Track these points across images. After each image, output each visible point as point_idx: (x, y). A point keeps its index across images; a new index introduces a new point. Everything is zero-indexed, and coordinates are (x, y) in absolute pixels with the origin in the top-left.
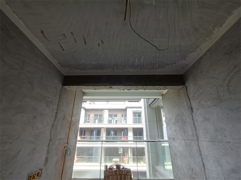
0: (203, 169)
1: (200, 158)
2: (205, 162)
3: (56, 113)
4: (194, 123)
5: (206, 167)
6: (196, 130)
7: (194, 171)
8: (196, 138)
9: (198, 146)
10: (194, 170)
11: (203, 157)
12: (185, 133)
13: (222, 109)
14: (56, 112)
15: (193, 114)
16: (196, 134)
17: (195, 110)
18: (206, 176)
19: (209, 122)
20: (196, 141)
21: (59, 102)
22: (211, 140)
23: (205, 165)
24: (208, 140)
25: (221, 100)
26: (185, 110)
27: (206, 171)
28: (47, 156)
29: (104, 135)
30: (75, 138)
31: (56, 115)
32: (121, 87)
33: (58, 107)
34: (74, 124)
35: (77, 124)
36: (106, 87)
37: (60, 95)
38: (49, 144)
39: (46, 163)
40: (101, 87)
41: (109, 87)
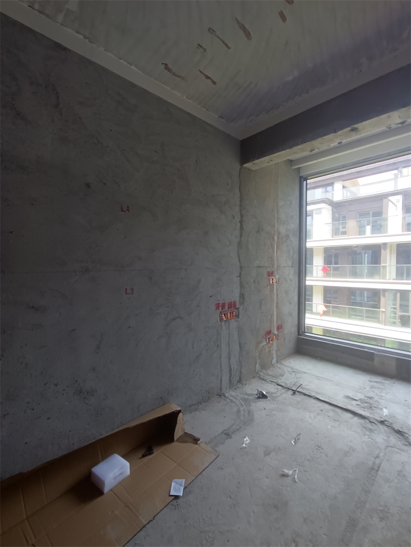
3: (240, 222)
14: (239, 220)
21: (241, 201)
28: (241, 291)
29: (390, 263)
30: (292, 267)
31: (241, 225)
32: (389, 117)
33: (241, 210)
34: (284, 240)
35: (293, 239)
36: (339, 136)
37: (240, 187)
38: (240, 274)
39: (241, 300)
40: (324, 139)
41: (349, 131)
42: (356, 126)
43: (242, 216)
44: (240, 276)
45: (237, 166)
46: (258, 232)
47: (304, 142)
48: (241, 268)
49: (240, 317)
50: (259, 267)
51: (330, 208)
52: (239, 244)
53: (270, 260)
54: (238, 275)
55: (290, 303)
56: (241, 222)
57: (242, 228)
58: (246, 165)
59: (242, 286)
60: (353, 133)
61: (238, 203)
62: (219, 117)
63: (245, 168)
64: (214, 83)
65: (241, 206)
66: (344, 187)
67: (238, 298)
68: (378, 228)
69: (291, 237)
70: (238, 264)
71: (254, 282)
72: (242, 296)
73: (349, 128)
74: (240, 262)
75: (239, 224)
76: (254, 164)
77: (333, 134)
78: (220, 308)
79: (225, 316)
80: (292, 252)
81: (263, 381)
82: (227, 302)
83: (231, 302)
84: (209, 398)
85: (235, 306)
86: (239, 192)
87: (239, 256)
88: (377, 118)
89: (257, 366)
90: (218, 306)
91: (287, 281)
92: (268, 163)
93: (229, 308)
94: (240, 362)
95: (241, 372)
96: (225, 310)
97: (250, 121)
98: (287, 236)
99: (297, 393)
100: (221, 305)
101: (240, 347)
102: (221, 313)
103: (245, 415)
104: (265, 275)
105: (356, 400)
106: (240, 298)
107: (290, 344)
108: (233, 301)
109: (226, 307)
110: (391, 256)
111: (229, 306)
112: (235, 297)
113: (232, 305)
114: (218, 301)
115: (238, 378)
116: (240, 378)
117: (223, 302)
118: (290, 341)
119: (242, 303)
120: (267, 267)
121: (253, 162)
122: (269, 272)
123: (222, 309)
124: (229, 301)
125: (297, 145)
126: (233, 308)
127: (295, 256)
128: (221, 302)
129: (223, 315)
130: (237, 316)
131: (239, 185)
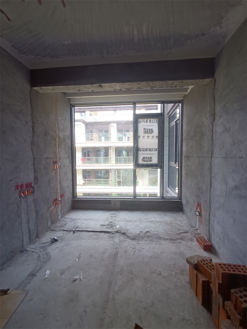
0: (209, 188)
1: (210, 177)
2: (213, 180)
4: (212, 135)
5: (212, 185)
6: (212, 145)
8: (210, 155)
9: (211, 163)
11: (213, 175)
12: (201, 149)
14: (31, 125)
15: (214, 123)
16: (212, 149)
17: (217, 118)
18: (210, 194)
19: (229, 133)
20: (210, 158)
21: (32, 112)
22: (224, 156)
23: (212, 184)
24: (221, 156)
26: (207, 119)
27: (212, 189)
28: (35, 175)
29: (113, 156)
30: (68, 158)
31: (33, 129)
32: (116, 85)
33: (32, 119)
34: (63, 141)
35: (68, 141)
36: (94, 87)
37: (31, 102)
38: (34, 163)
39: (35, 181)
40: (86, 86)
41: (99, 86)
42: (102, 84)
43: (33, 123)
44: (34, 164)
45: (27, 87)
46: (45, 135)
47: (74, 84)
48: (34, 159)
49: (35, 193)
50: (47, 158)
51: (84, 125)
52: (32, 142)
53: (54, 153)
54: (33, 164)
55: (68, 180)
56: (33, 127)
57: (33, 131)
58: (34, 88)
59: (35, 171)
60: (100, 88)
61: (30, 113)
62: (12, 46)
63: (34, 90)
64: (9, 20)
65: (32, 115)
66: (91, 115)
67: (33, 180)
68: (107, 138)
69: (66, 139)
70: (32, 156)
71: (44, 168)
72: (36, 178)
73: (98, 85)
74: (33, 155)
75: (31, 128)
76: (41, 89)
77: (90, 85)
78: (19, 189)
79: (23, 193)
80: (67, 149)
81: (54, 232)
82: (24, 184)
83: (28, 183)
84: (13, 256)
85: (31, 186)
86: (30, 106)
87: (32, 151)
88: (111, 84)
89: (49, 223)
90: (17, 187)
91: (65, 167)
92: (51, 91)
93: (26, 188)
94: (37, 224)
95: (37, 230)
96: (23, 190)
97: (38, 59)
98: (64, 139)
99: (76, 232)
100: (19, 186)
101: (36, 213)
102: (20, 192)
103: (44, 257)
104: (52, 163)
105: (106, 225)
106: (34, 180)
107: (68, 205)
108: (29, 182)
109: (24, 187)
110: (113, 153)
111: (26, 186)
112: (31, 178)
113: (29, 185)
114: (17, 183)
115: (36, 235)
116: (37, 235)
117: (22, 184)
118: (68, 203)
119: (36, 183)
120: (52, 158)
121: (41, 87)
122: (54, 162)
123: (21, 189)
124: (26, 183)
125: (71, 85)
126: (29, 187)
127: (69, 152)
128: (20, 184)
129: (22, 193)
130: (33, 192)
131: (30, 101)
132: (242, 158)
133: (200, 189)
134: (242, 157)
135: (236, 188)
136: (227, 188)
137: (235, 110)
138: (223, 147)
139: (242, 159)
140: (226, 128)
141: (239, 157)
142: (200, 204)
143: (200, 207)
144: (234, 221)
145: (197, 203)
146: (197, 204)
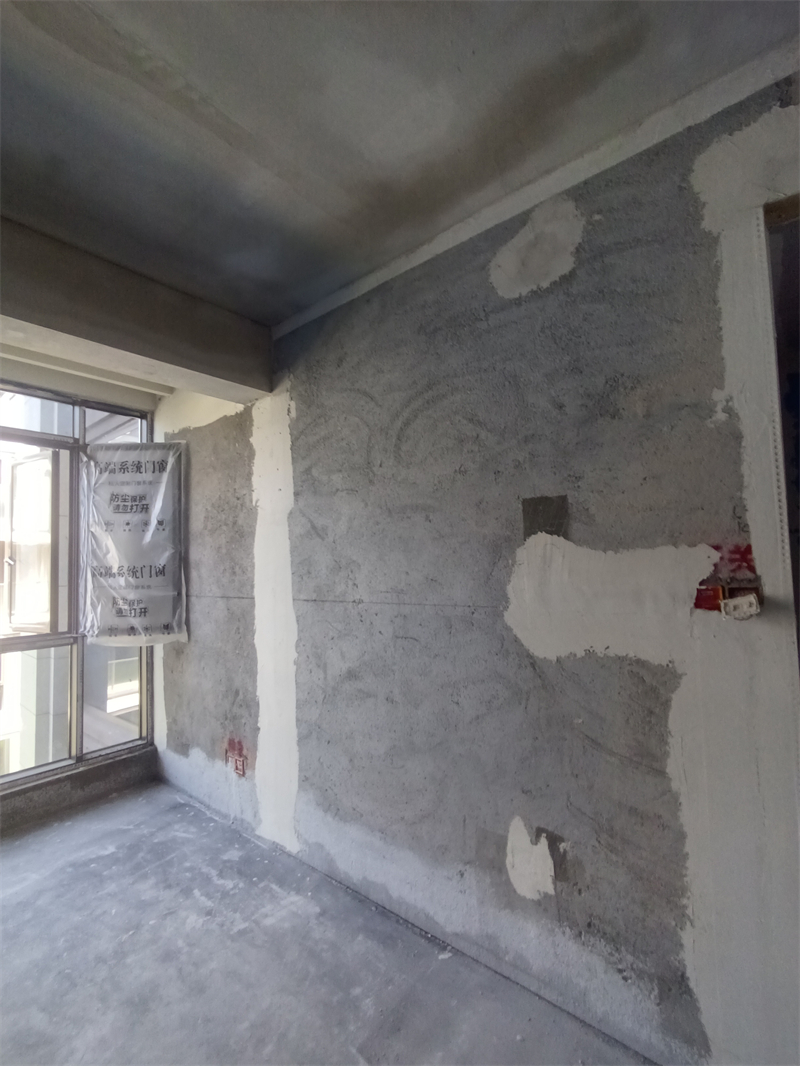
7: (241, 696)
10: (241, 693)
13: (366, 505)
19: (323, 539)
22: (314, 597)
24: (305, 598)
25: (371, 474)
132: (359, 603)
133: (237, 693)
134: (361, 601)
135: (351, 675)
136: (325, 678)
137: (338, 490)
138: (309, 573)
139: (360, 606)
140: (314, 527)
141: (354, 601)
142: (240, 743)
143: (241, 750)
144: (351, 760)
145: (226, 741)
146: (225, 745)
